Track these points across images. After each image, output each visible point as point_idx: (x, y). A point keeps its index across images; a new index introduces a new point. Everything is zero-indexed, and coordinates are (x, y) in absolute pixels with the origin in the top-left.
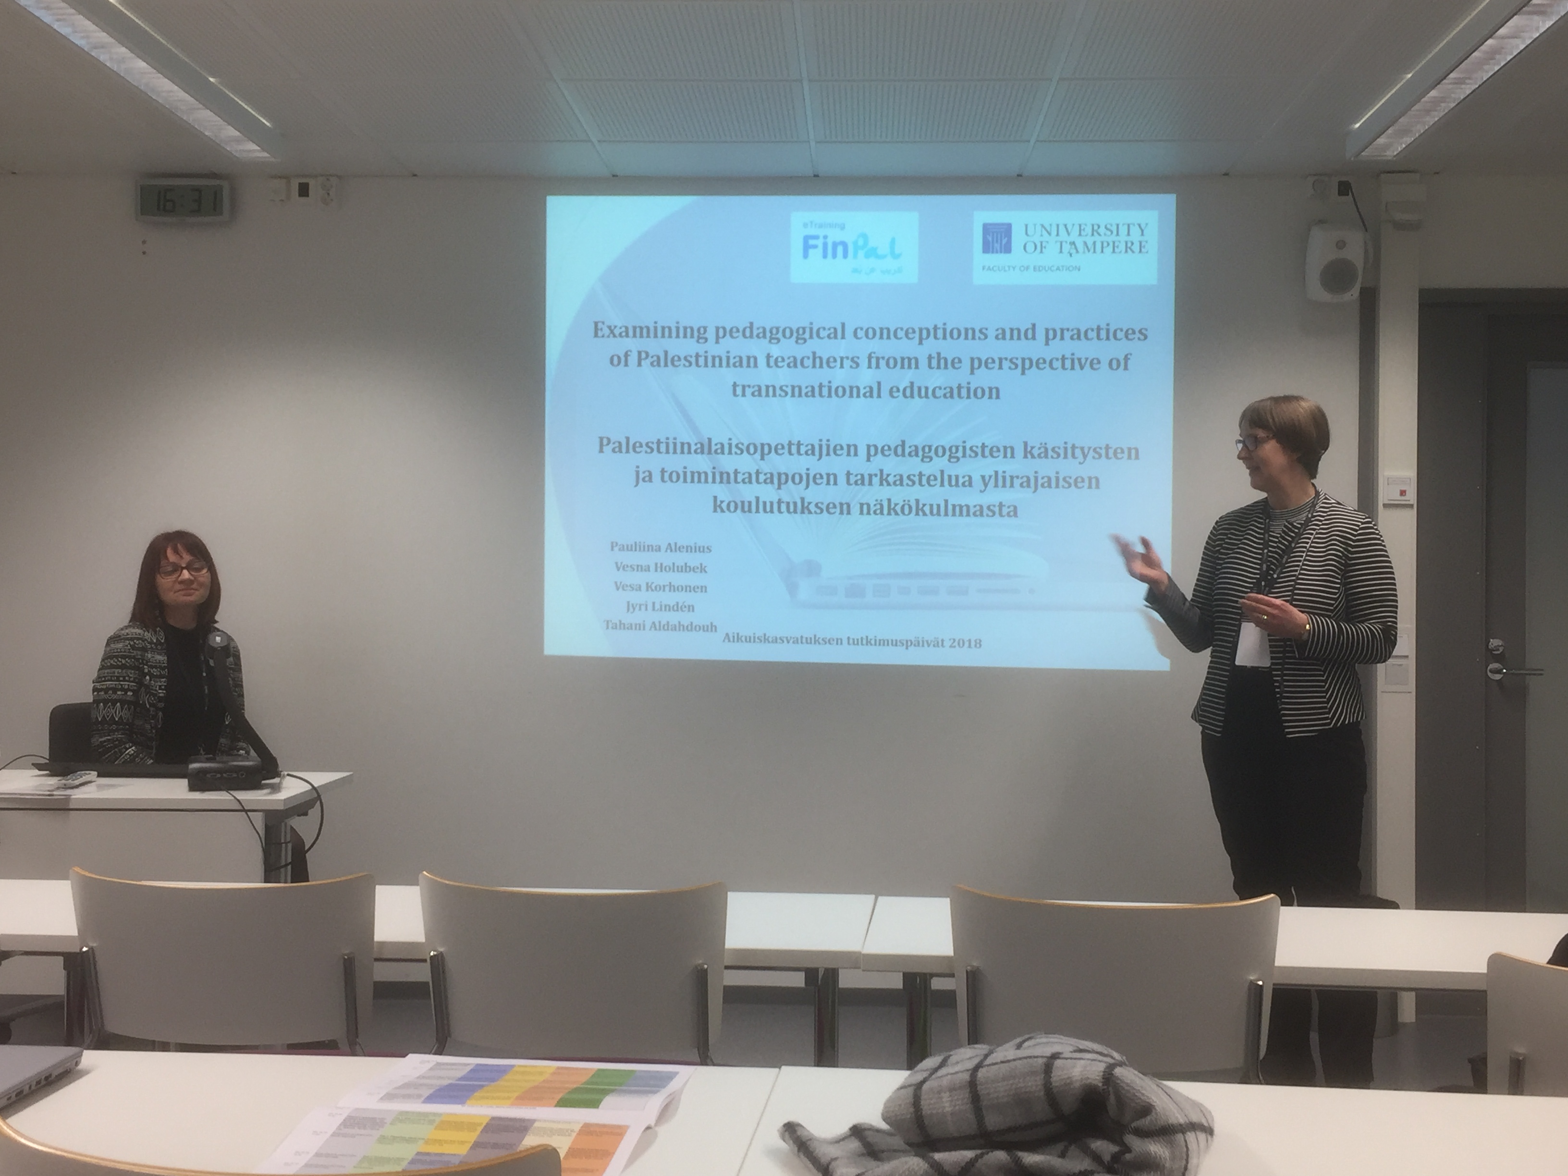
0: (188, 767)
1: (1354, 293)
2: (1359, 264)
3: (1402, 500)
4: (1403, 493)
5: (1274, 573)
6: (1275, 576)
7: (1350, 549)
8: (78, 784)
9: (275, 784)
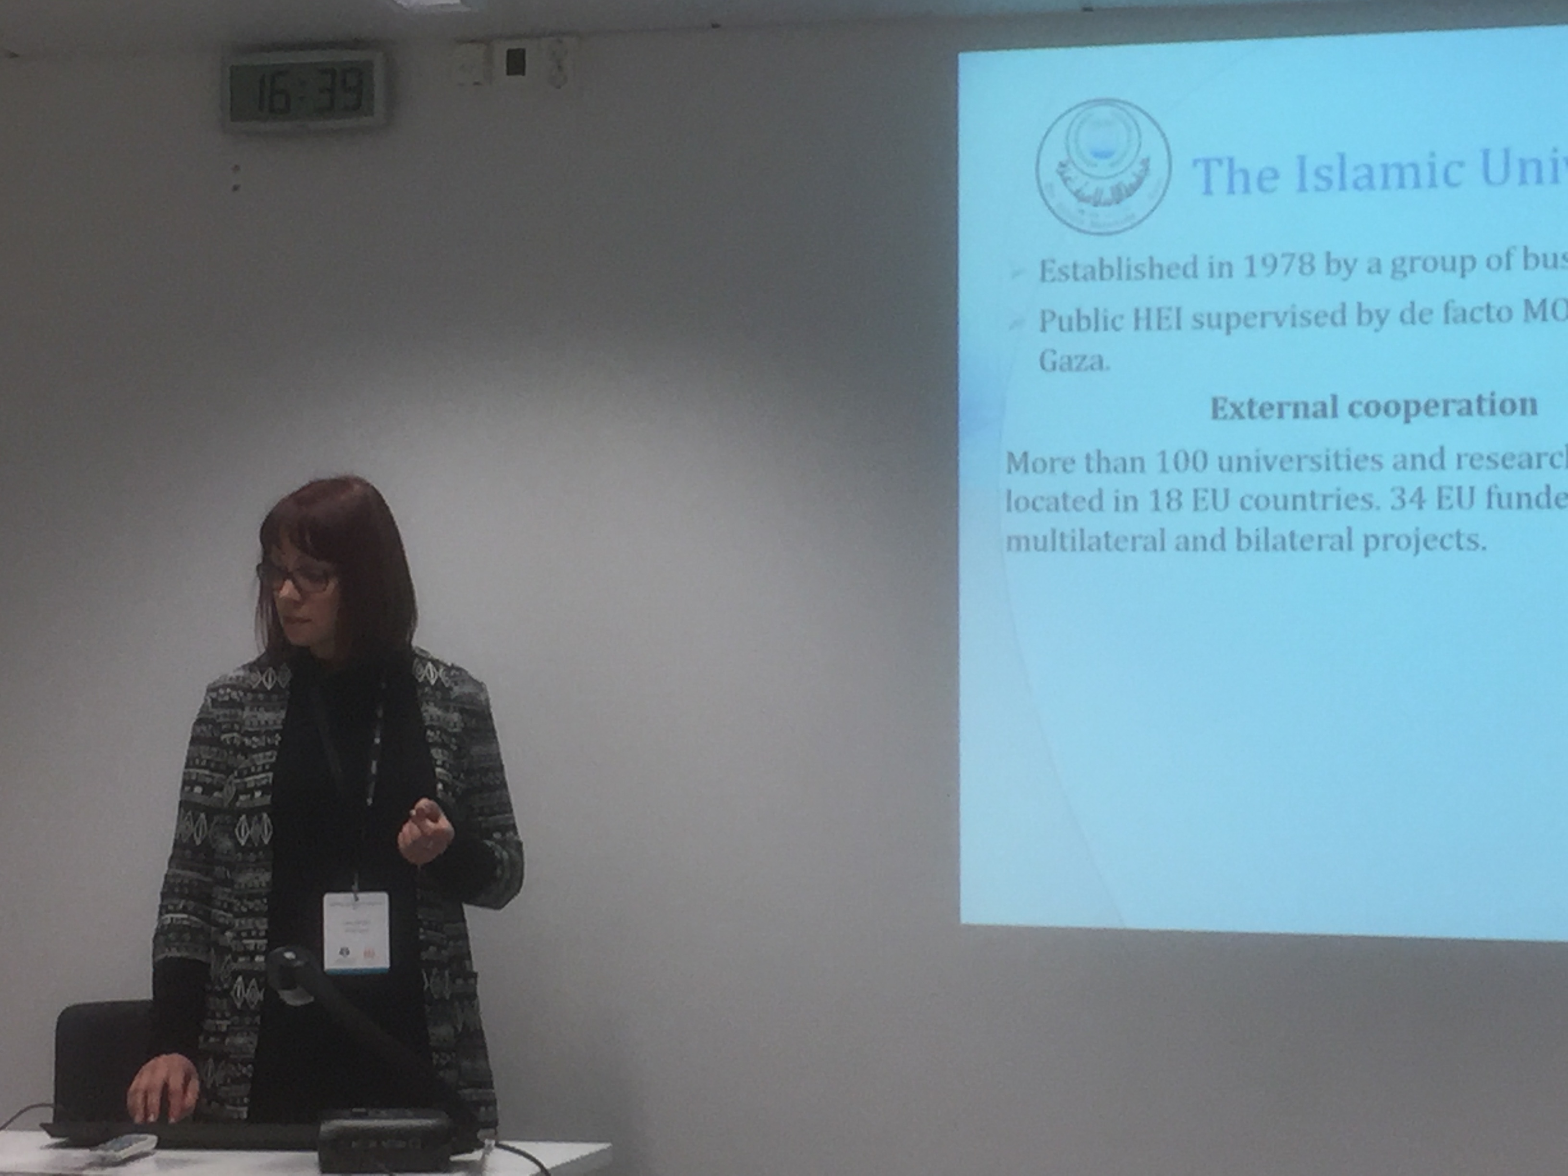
0: (319, 1128)
8: (123, 1157)
9: (472, 1162)
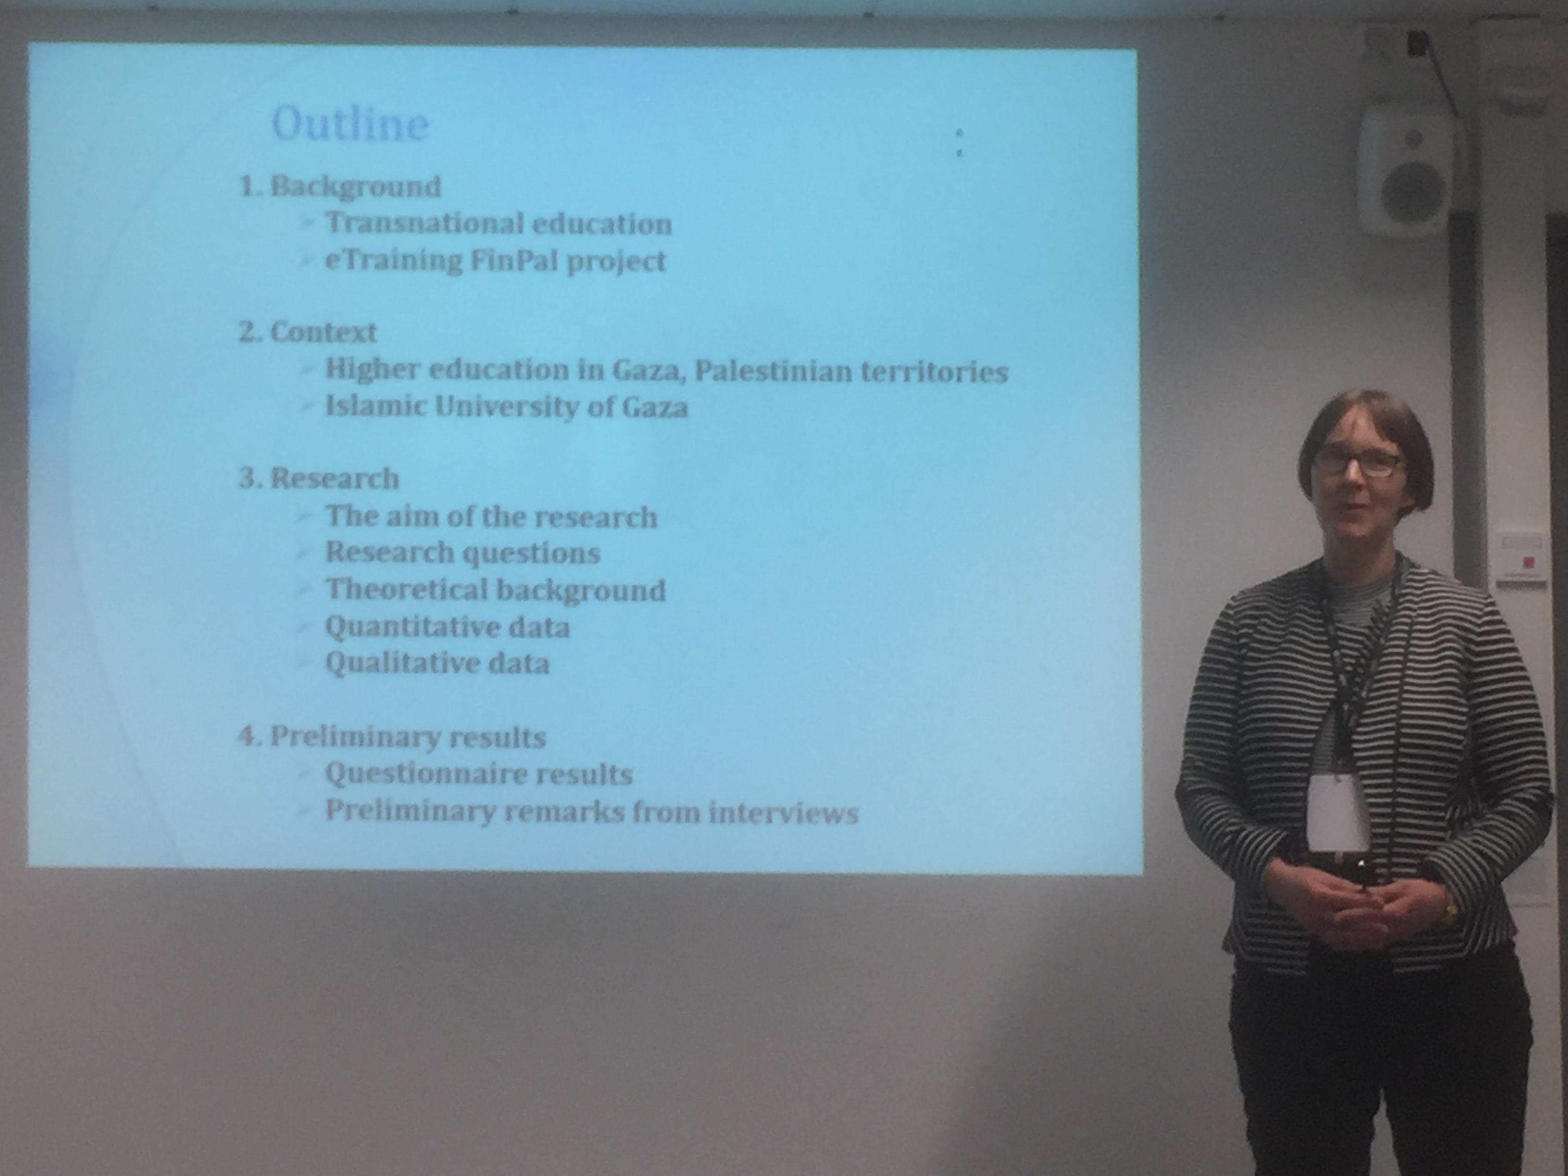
1: (1440, 220)
2: (1447, 177)
3: (1530, 576)
4: (1529, 562)
5: (1362, 689)
6: (1364, 694)
7: (1473, 647)
